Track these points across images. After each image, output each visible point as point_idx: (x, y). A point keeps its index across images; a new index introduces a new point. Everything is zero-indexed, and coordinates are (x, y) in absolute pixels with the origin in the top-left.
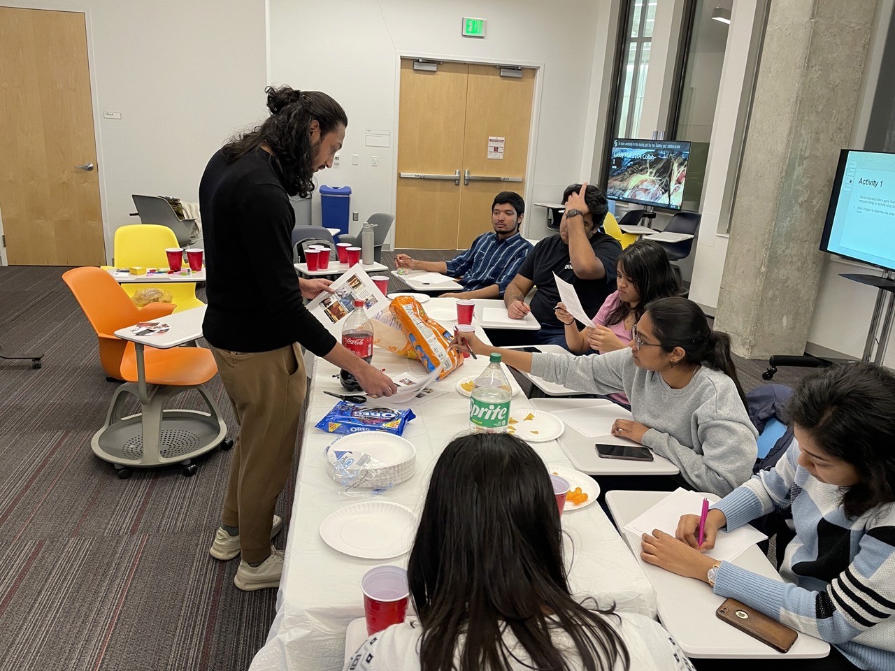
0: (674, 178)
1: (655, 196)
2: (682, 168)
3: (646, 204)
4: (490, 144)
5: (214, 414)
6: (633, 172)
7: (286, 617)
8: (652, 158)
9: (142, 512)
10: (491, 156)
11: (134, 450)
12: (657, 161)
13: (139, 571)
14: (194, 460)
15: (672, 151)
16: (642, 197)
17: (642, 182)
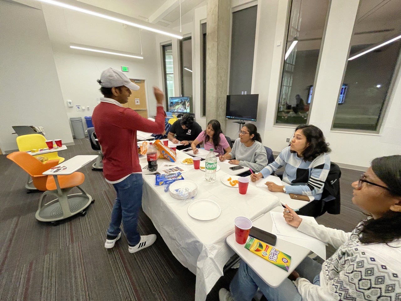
0: (187, 105)
1: (183, 110)
2: (188, 103)
3: (181, 112)
4: (136, 100)
5: (84, 193)
6: (176, 105)
7: (208, 249)
8: (180, 101)
9: (72, 235)
10: (137, 104)
11: (55, 214)
12: (182, 102)
13: (84, 255)
14: (84, 210)
15: (185, 99)
16: (180, 111)
17: (179, 107)
